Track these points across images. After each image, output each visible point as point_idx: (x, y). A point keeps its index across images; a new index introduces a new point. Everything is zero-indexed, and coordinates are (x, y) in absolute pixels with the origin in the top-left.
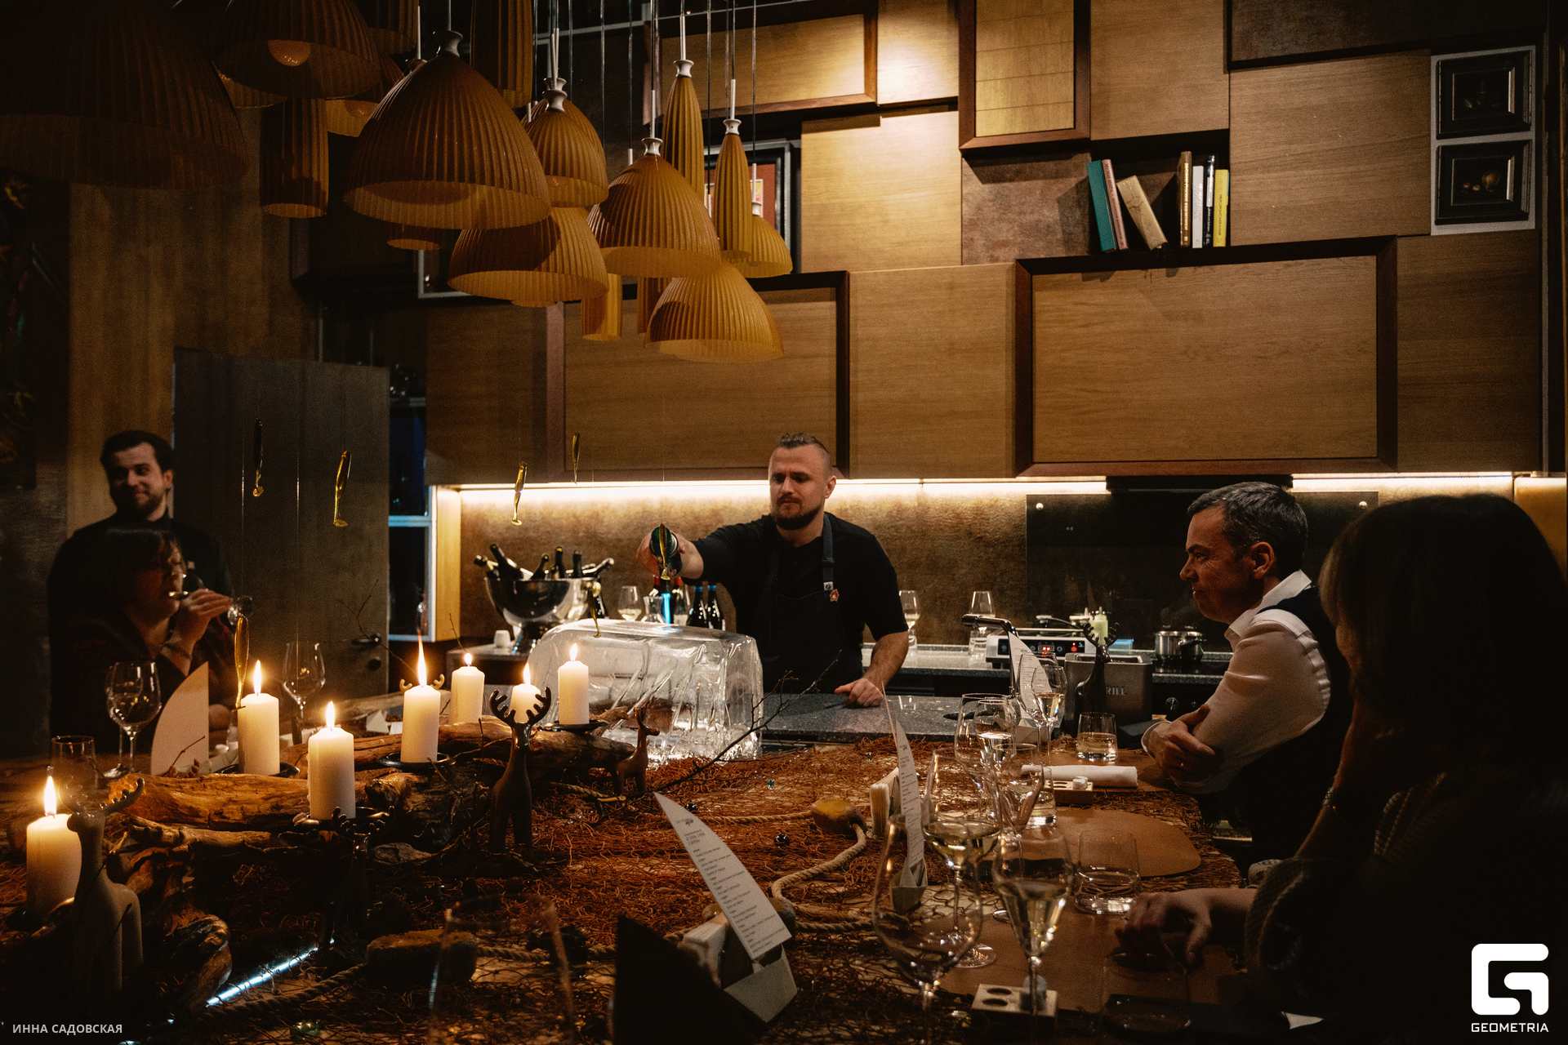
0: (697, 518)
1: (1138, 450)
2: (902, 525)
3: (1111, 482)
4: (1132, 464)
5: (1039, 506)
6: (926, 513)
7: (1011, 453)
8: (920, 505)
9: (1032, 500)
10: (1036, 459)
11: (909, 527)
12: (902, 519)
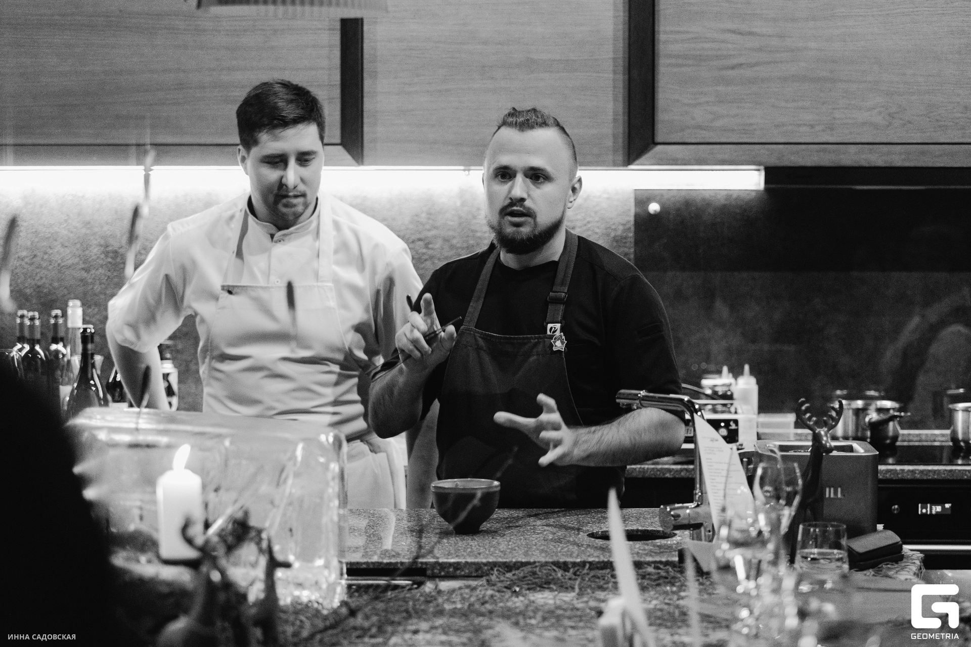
0: (87, 224)
1: (812, 126)
2: (435, 237)
3: (772, 174)
4: (803, 147)
5: (654, 207)
6: (474, 217)
7: (621, 129)
8: (464, 204)
9: (642, 199)
10: (659, 138)
11: (446, 240)
12: (436, 228)
